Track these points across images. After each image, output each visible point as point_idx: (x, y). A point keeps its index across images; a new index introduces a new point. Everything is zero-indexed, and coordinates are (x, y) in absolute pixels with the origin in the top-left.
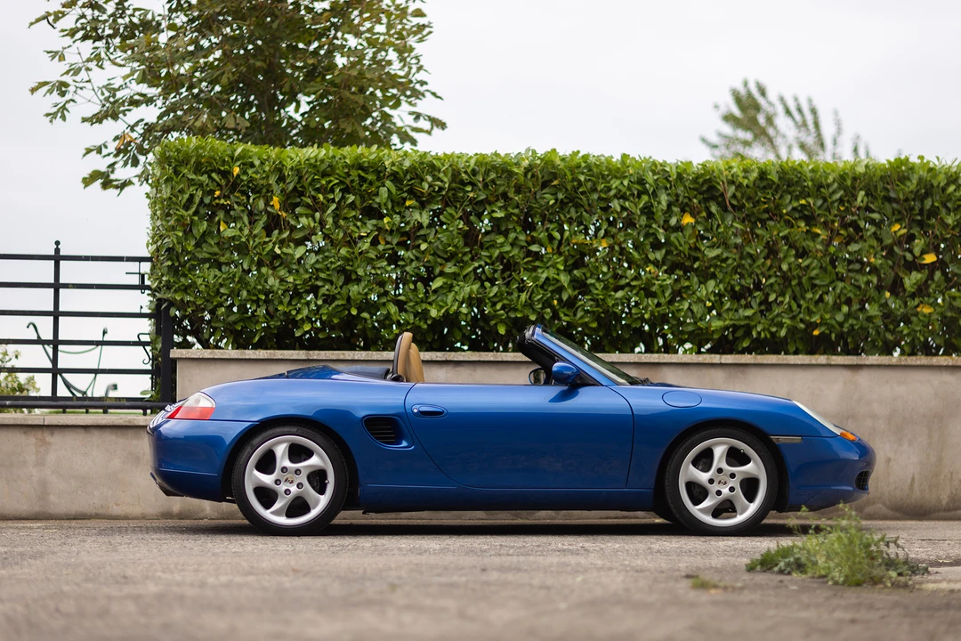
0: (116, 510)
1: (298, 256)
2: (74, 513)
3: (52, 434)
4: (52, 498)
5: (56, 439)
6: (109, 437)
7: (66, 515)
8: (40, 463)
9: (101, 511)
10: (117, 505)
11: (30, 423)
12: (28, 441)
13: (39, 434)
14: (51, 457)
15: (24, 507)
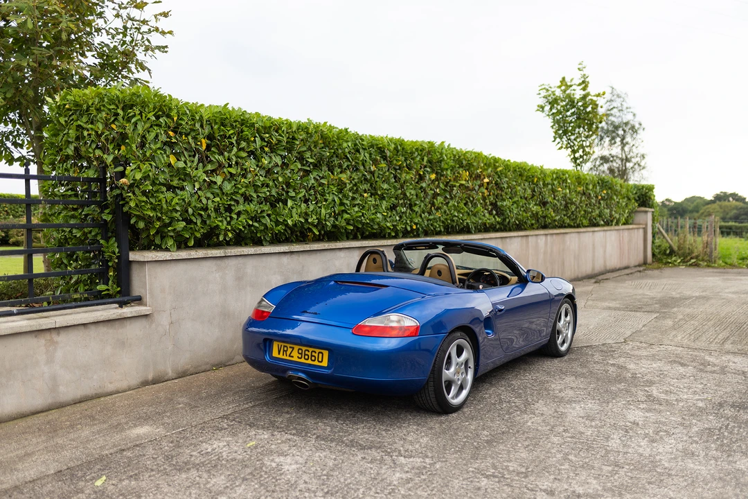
0: (110, 387)
1: (219, 183)
2: (79, 397)
3: (58, 334)
4: (62, 389)
5: (62, 338)
6: (103, 329)
7: (73, 401)
8: (50, 361)
9: (100, 391)
10: (111, 383)
11: (44, 327)
12: (40, 343)
13: (47, 335)
14: (59, 354)
15: (38, 402)
